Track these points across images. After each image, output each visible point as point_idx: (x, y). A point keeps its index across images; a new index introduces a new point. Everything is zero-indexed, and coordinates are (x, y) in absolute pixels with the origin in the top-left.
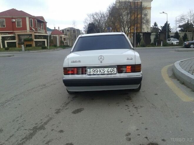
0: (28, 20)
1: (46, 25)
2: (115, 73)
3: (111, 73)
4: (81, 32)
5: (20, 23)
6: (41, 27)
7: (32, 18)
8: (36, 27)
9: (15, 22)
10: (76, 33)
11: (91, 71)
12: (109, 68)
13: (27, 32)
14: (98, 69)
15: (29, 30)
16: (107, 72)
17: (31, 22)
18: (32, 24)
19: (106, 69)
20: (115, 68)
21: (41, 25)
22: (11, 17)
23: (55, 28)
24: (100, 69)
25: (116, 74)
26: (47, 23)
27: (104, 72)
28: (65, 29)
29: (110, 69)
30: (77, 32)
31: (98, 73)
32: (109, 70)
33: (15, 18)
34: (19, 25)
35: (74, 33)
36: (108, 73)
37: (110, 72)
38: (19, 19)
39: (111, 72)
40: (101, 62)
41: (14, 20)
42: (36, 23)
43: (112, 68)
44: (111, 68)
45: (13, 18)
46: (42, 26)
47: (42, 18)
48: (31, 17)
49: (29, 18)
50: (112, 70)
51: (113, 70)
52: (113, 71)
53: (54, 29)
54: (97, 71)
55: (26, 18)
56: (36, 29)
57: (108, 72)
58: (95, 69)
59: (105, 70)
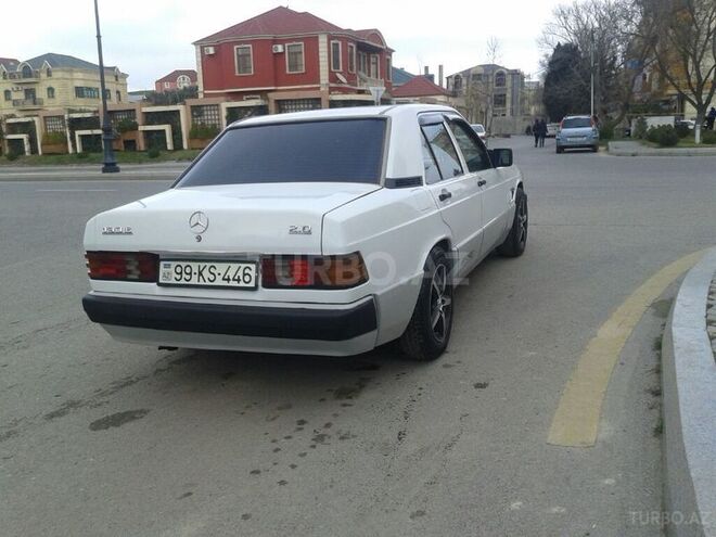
0: (326, 45)
1: (389, 61)
2: (252, 284)
3: (235, 284)
4: (526, 80)
5: (299, 56)
6: (373, 67)
7: (338, 38)
8: (352, 69)
9: (283, 53)
10: (509, 84)
11: (172, 269)
12: (231, 265)
13: (318, 88)
14: (195, 266)
15: (327, 81)
16: (224, 279)
17: (336, 52)
18: (338, 61)
19: (221, 268)
20: (253, 267)
21: (373, 60)
22: (270, 37)
23: (426, 68)
24: (202, 265)
25: (255, 289)
26: (393, 54)
27: (212, 278)
28: (467, 73)
29: (234, 267)
30: (513, 80)
31: (194, 281)
32: (231, 274)
33: (282, 42)
34: (294, 66)
35: (498, 85)
36: (225, 283)
37: (234, 280)
38: (295, 43)
39: (239, 280)
40: (199, 239)
41: (280, 48)
42: (351, 54)
43: (243, 266)
44: (238, 265)
45: (275, 42)
46: (377, 63)
47: (376, 35)
48: (335, 34)
49: (330, 38)
50: (240, 274)
51: (247, 271)
52: (245, 275)
53: (423, 73)
54: (190, 274)
55: (317, 37)
56: (351, 78)
57: (228, 280)
58: (183, 264)
59: (216, 272)
